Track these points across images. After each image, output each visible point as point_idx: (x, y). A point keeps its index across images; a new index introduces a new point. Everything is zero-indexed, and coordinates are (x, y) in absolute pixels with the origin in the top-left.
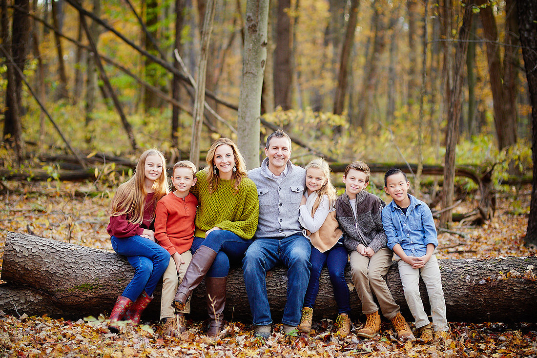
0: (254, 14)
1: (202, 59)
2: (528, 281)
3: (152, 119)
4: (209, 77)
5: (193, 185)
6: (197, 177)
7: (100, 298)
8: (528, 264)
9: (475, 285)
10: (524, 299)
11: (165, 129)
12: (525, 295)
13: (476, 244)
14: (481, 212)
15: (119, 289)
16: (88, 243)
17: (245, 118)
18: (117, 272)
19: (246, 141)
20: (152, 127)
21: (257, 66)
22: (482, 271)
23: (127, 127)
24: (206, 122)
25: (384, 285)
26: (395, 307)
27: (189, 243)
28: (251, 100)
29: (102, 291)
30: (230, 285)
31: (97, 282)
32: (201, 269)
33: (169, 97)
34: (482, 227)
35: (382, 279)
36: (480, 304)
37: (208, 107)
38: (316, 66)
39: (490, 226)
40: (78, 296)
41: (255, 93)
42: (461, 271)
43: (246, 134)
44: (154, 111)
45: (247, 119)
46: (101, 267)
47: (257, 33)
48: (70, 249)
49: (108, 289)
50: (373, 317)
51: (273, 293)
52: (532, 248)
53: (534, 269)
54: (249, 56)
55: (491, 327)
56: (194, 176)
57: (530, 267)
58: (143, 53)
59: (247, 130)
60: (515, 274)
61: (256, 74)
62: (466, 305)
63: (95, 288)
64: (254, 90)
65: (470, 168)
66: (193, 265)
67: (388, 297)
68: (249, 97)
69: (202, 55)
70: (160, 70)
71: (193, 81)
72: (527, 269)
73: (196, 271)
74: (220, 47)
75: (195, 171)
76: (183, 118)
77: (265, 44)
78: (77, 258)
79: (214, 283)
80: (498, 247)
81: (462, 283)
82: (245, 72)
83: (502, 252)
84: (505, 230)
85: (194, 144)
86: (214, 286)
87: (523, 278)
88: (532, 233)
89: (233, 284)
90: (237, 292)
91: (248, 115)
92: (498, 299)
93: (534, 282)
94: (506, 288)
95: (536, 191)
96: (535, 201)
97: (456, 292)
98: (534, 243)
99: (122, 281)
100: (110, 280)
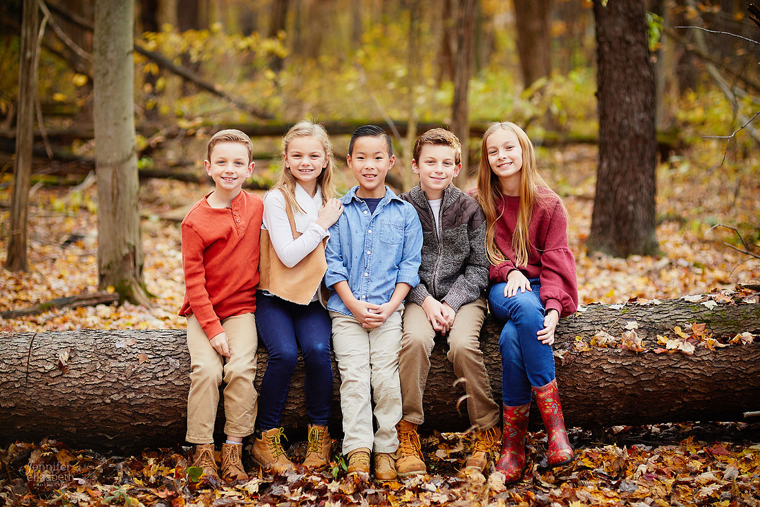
2: (631, 352)
8: (628, 319)
10: (623, 385)
12: (624, 377)
17: (106, 52)
19: (109, 93)
28: (115, 21)
30: (65, 381)
41: (121, 8)
43: (108, 80)
45: (110, 55)
51: (149, 393)
52: (600, 258)
53: (640, 328)
57: (632, 325)
59: (111, 74)
60: (605, 340)
68: (113, 16)
72: (626, 330)
85: (24, 99)
87: (619, 346)
88: (599, 234)
89: (70, 378)
90: (79, 394)
91: (112, 47)
92: (574, 387)
93: (641, 354)
94: (590, 368)
95: (605, 165)
96: (604, 180)
97: (496, 378)
98: (603, 252)
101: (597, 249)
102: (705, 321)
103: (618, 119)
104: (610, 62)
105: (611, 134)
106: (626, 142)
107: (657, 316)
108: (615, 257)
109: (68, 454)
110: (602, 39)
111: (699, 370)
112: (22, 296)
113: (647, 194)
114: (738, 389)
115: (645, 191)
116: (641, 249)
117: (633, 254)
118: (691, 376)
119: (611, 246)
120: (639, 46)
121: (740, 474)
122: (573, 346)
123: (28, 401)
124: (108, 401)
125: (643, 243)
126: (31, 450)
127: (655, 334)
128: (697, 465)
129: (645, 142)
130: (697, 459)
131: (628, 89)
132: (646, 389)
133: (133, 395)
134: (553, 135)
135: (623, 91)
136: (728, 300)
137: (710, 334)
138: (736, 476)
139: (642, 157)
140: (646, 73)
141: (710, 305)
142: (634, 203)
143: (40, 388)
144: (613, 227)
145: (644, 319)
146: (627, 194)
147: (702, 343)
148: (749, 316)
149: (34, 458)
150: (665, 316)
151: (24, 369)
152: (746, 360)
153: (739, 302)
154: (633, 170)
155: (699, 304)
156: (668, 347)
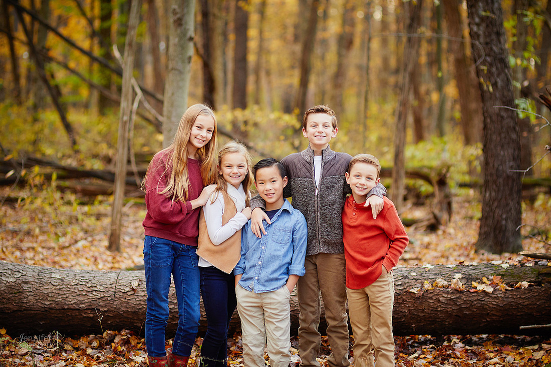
0: (180, 7)
1: (128, 54)
2: (456, 291)
8: (457, 273)
10: (451, 310)
12: (452, 305)
13: (425, 251)
14: (435, 217)
15: (15, 303)
18: (13, 284)
21: (183, 62)
22: (407, 280)
23: (68, 127)
28: (177, 98)
30: (136, 297)
34: (436, 233)
36: (405, 316)
39: (444, 232)
41: (180, 90)
47: (184, 26)
49: (4, 302)
52: (483, 254)
53: (462, 278)
54: (175, 51)
57: (458, 276)
60: (441, 283)
61: (182, 70)
64: (180, 87)
65: (425, 170)
68: (175, 95)
72: (454, 278)
77: (191, 39)
82: (170, 68)
87: (449, 287)
88: (484, 239)
89: (139, 296)
92: (423, 310)
93: (461, 292)
94: (432, 299)
95: (488, 195)
96: (487, 204)
98: (486, 250)
99: (18, 294)
100: (6, 293)
101: (482, 248)
102: (501, 275)
103: (496, 165)
104: (490, 130)
105: (491, 175)
106: (501, 180)
107: (474, 271)
108: (493, 253)
109: (136, 338)
110: (486, 115)
111: (496, 302)
112: (116, 265)
113: (515, 214)
114: (519, 314)
115: (513, 212)
116: (510, 249)
117: (505, 252)
118: (491, 306)
119: (491, 247)
120: (509, 120)
121: (514, 360)
122: (422, 286)
123: (115, 308)
125: (512, 245)
126: (116, 335)
127: (471, 281)
128: (492, 355)
129: (513, 180)
130: (492, 352)
131: (502, 147)
132: (464, 312)
133: (173, 306)
135: (499, 148)
136: (515, 264)
137: (503, 282)
138: (512, 361)
139: (511, 190)
140: (514, 136)
141: (505, 266)
142: (506, 219)
143: (122, 301)
144: (492, 235)
145: (466, 273)
146: (501, 213)
147: (498, 287)
148: (527, 273)
149: (116, 340)
150: (478, 271)
151: (113, 290)
152: (523, 297)
153: (522, 265)
154: (505, 198)
155: (498, 266)
156: (478, 289)
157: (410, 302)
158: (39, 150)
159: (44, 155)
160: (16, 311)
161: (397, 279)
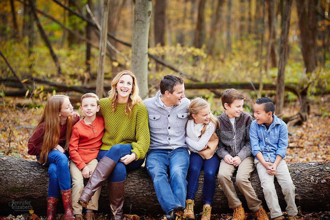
1: (105, 10)
3: (72, 52)
4: (110, 24)
5: (98, 111)
6: (100, 105)
7: (26, 198)
9: (318, 183)
11: (82, 58)
13: (301, 141)
14: (301, 117)
15: (41, 191)
16: (24, 145)
17: (137, 53)
18: (39, 177)
20: (73, 57)
21: (145, 15)
22: (323, 173)
23: (55, 58)
24: (108, 53)
25: (250, 185)
26: (258, 202)
27: (95, 153)
28: (141, 40)
29: (27, 192)
30: (128, 186)
31: (23, 186)
32: (103, 175)
33: (84, 37)
34: (302, 127)
35: (248, 181)
36: (322, 198)
37: (110, 44)
38: (181, 15)
39: (307, 126)
40: (8, 197)
41: (143, 35)
42: (307, 173)
43: (137, 65)
44: (75, 46)
45: (138, 55)
46: (26, 174)
48: (2, 160)
49: (32, 191)
50: (238, 209)
54: (139, 8)
55: (328, 214)
56: (98, 104)
58: (65, 8)
59: (138, 62)
61: (144, 21)
62: (311, 199)
63: (22, 191)
64: (143, 33)
65: (292, 85)
66: (97, 172)
67: (253, 195)
68: (140, 38)
69: (105, 8)
70: (78, 20)
71: (99, 26)
73: (99, 177)
74: (117, 4)
75: (98, 99)
76: (93, 50)
78: (8, 167)
79: (114, 186)
80: (317, 142)
81: (308, 182)
82: (136, 20)
83: (321, 146)
84: (318, 128)
85: (100, 72)
86: (114, 188)
89: (130, 185)
90: (133, 192)
91: (139, 51)
97: (303, 190)
99: (43, 185)
100: (34, 184)
124: (145, 195)
134: (319, 90)
157: (326, 188)
158: (34, 72)
159: (38, 75)
160: (41, 197)
161: (316, 172)
